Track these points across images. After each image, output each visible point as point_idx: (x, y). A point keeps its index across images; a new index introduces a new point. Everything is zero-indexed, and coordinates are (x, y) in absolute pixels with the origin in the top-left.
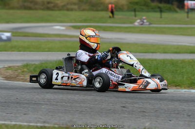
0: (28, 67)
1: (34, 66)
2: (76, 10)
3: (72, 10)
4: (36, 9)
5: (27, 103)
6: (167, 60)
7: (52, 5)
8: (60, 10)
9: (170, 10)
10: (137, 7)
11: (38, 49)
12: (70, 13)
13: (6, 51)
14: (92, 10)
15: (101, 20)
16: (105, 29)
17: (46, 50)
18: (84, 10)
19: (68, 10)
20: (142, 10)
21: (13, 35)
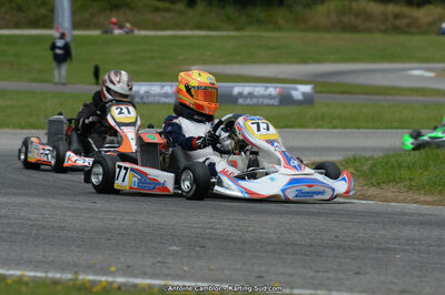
0: (358, 164)
1: (370, 162)
4: (369, 31)
5: (360, 249)
7: (405, 21)
8: (423, 33)
11: (376, 122)
13: (303, 126)
17: (395, 124)
21: (316, 91)
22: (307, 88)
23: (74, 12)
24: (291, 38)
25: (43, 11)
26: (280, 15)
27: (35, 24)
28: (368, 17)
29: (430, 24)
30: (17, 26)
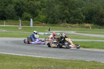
2: (77, 28)
3: (76, 27)
6: (101, 42)
7: (71, 26)
9: (102, 28)
10: (94, 27)
12: (76, 28)
14: (82, 28)
15: (84, 30)
16: (85, 33)
18: (80, 28)
19: (75, 27)
20: (95, 28)
22: (59, 34)
23: (33, 24)
24: (58, 28)
25: (29, 24)
26: (57, 25)
27: (28, 25)
28: (67, 25)
29: (74, 26)
30: (26, 26)
